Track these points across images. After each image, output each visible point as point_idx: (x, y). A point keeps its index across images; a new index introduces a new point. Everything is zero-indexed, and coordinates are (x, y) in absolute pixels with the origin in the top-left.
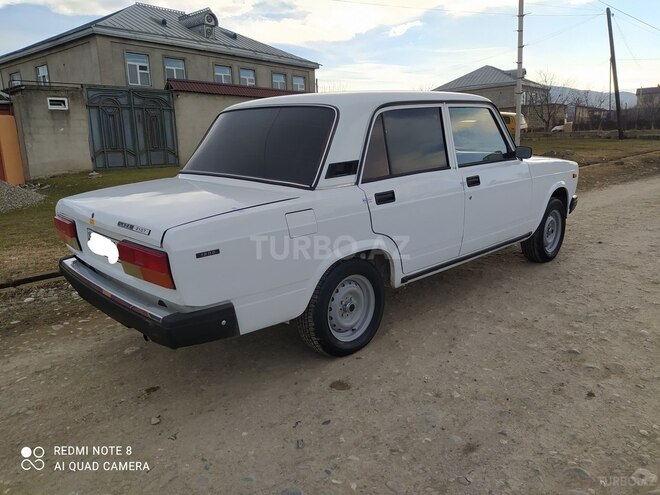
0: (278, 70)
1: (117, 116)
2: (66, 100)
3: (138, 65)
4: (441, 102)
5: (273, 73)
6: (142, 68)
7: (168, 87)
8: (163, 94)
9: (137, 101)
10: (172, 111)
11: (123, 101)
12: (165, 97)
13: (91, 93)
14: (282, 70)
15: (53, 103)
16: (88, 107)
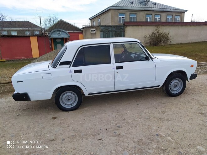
0: (170, 14)
1: (108, 34)
2: (95, 30)
3: (122, 17)
4: (110, 43)
5: (167, 15)
6: (123, 18)
7: (124, 24)
8: (122, 26)
9: (114, 29)
10: (124, 31)
11: (110, 29)
12: (123, 27)
13: (102, 28)
14: (171, 14)
15: (92, 31)
16: (101, 31)
